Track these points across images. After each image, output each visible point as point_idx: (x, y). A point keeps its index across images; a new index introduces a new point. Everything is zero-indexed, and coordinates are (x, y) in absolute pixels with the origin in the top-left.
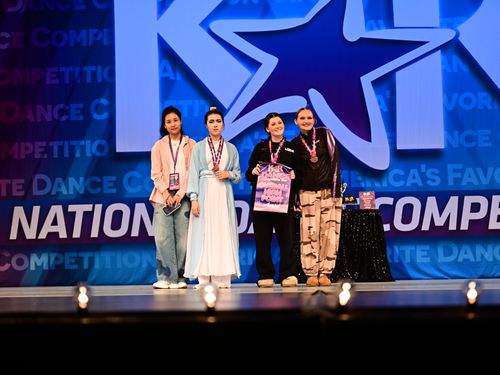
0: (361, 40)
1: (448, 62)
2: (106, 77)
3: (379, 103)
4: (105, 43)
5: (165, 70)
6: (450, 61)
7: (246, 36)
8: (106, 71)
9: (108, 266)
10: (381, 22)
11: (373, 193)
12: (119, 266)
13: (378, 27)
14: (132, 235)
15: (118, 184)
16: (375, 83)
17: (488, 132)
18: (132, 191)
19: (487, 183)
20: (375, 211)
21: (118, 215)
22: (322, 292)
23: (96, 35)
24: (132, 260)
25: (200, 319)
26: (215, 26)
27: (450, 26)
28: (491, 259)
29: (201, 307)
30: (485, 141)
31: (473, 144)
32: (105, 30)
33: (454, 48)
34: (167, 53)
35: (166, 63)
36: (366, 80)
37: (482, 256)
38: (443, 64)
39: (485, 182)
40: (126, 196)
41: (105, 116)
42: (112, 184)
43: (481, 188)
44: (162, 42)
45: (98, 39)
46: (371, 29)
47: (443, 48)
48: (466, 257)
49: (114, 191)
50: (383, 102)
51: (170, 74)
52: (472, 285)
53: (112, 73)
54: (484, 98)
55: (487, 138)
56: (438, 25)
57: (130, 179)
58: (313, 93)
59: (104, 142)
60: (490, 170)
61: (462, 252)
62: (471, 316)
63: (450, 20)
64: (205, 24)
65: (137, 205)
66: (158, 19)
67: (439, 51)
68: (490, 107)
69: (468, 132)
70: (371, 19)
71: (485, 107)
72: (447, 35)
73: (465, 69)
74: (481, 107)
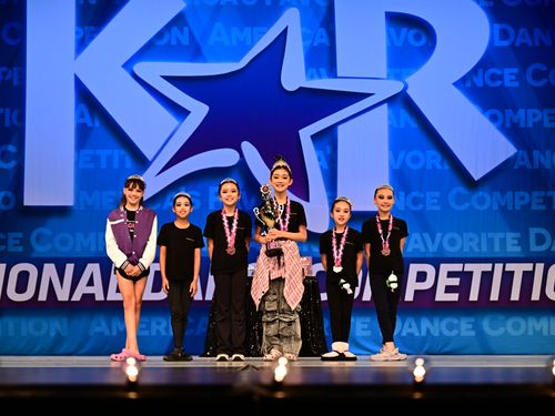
0: (301, 89)
1: (394, 117)
2: (15, 120)
3: (319, 160)
4: (15, 83)
5: (82, 116)
6: (397, 117)
8: (15, 114)
9: (11, 334)
10: (323, 71)
11: (310, 258)
12: (24, 333)
13: (320, 77)
14: (40, 299)
15: (25, 242)
16: (314, 137)
17: (437, 194)
18: (40, 250)
19: (435, 250)
20: (312, 278)
21: (24, 276)
22: (253, 367)
23: (4, 74)
24: (38, 328)
25: (121, 394)
26: (140, 68)
27: (398, 77)
28: (437, 334)
29: (122, 381)
30: (433, 204)
31: (420, 207)
32: (15, 69)
33: (402, 101)
34: (84, 96)
35: (83, 107)
36: (305, 134)
37: (428, 331)
38: (389, 118)
39: (432, 249)
40: (34, 255)
41: (12, 164)
42: (18, 242)
43: (427, 256)
44: (79, 85)
45: (8, 77)
46: (312, 77)
47: (390, 101)
48: (410, 330)
49: (20, 249)
50: (323, 157)
51: (87, 119)
52: (420, 362)
53: (22, 117)
54: (434, 157)
55: (436, 201)
56: (385, 76)
57: (38, 238)
58: (247, 146)
59: (10, 194)
60: (439, 235)
61: (407, 324)
62: (417, 395)
63: (398, 71)
64: (128, 65)
65: (45, 265)
66: (76, 58)
67: (386, 105)
68: (439, 167)
69: (415, 194)
70: (312, 67)
71: (434, 166)
72: (395, 87)
73: (414, 124)
74: (429, 167)
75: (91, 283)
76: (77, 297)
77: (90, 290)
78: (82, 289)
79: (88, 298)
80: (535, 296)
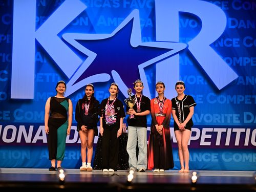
2: (7, 60)
3: (147, 79)
4: (8, 42)
5: (38, 57)
6: (183, 59)
7: (81, 42)
8: (8, 55)
9: (4, 158)
10: (150, 38)
12: (10, 158)
13: (148, 41)
14: (17, 142)
15: (11, 115)
16: (145, 69)
17: (202, 96)
18: (18, 119)
19: (200, 122)
21: (10, 131)
22: (117, 175)
23: (3, 38)
24: (16, 155)
26: (65, 36)
27: (184, 42)
28: (201, 161)
32: (8, 35)
33: (186, 53)
34: (39, 48)
35: (39, 53)
36: (141, 67)
37: (197, 159)
38: (180, 60)
40: (15, 121)
41: (6, 79)
42: (8, 115)
44: (37, 43)
45: (4, 39)
46: (145, 41)
47: (180, 52)
49: (9, 118)
50: (149, 78)
51: (41, 59)
52: (195, 173)
53: (10, 58)
54: (200, 79)
55: (201, 99)
56: (178, 41)
57: (17, 113)
58: (114, 73)
59: (4, 93)
60: (202, 115)
62: (193, 189)
63: (184, 39)
64: (60, 35)
65: (20, 126)
66: (36, 31)
67: (178, 54)
68: (202, 83)
70: (145, 36)
71: (200, 83)
72: (182, 46)
73: (191, 64)
74: (198, 83)
75: (41, 135)
76: (34, 141)
77: (41, 138)
78: (37, 137)
79: (40, 141)
80: (246, 144)
